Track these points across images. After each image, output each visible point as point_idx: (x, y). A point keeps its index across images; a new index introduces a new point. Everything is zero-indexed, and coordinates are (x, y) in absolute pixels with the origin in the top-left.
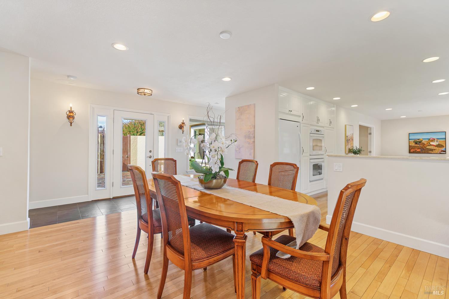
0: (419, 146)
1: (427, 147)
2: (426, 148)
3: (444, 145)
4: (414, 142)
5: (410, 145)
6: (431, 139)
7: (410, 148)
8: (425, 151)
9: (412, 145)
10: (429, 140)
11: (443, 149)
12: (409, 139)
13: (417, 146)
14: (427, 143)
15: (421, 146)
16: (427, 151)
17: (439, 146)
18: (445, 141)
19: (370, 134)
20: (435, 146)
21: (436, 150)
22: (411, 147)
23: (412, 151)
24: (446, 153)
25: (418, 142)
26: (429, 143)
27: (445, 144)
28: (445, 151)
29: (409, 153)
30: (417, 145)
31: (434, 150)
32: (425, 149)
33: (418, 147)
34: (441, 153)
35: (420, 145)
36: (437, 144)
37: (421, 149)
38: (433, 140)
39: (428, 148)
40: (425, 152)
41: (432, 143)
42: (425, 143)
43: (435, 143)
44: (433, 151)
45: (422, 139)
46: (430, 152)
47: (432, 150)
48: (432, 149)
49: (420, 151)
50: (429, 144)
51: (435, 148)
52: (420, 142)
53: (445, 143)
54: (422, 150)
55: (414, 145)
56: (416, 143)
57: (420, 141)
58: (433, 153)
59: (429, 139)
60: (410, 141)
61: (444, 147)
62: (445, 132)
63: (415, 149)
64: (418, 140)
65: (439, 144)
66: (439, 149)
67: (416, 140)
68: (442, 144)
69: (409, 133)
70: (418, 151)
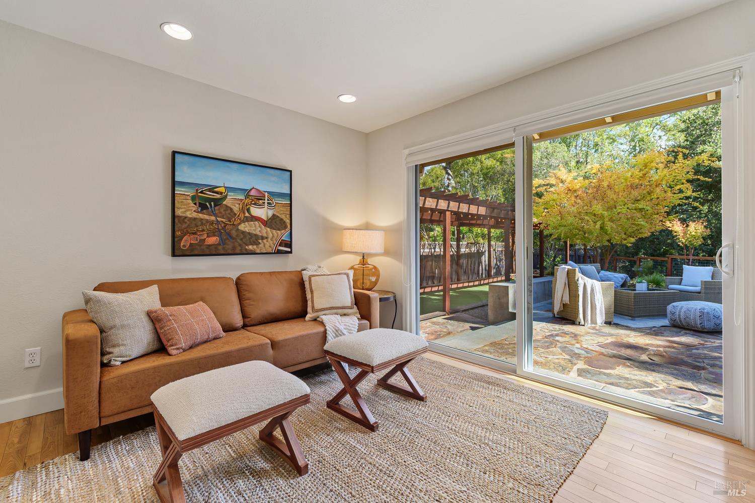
0: (213, 218)
1: (242, 227)
2: (238, 229)
3: (288, 221)
4: (193, 198)
6: (253, 193)
7: (179, 226)
8: (237, 244)
9: (188, 214)
10: (247, 196)
11: (284, 235)
12: (174, 183)
13: (207, 221)
14: (242, 210)
15: (219, 219)
16: (240, 245)
17: (274, 223)
18: (291, 204)
20: (265, 223)
21: (267, 238)
22: (184, 226)
23: (186, 242)
24: (291, 252)
25: (209, 200)
26: (248, 210)
27: (288, 216)
28: (289, 245)
29: (174, 255)
30: (206, 217)
31: (263, 238)
32: (234, 233)
33: (212, 223)
34: (279, 252)
35: (216, 215)
36: (270, 213)
37: (220, 235)
38: (258, 199)
39: (243, 232)
40: (234, 248)
41: (256, 211)
42: (236, 209)
43: (260, 212)
44: (258, 244)
45: (222, 189)
46: (251, 247)
47: (255, 239)
48: (256, 235)
49: (215, 246)
50: (247, 214)
51: (265, 230)
52: (217, 202)
53: (289, 213)
54: (223, 242)
55: (195, 215)
56: (203, 207)
57: (218, 196)
58: (258, 251)
59: (247, 193)
61: (286, 227)
62: (291, 171)
63: (194, 234)
64: (210, 190)
65: (274, 215)
66: (274, 236)
67: (201, 192)
68: (283, 217)
69: (174, 153)
70: (208, 246)
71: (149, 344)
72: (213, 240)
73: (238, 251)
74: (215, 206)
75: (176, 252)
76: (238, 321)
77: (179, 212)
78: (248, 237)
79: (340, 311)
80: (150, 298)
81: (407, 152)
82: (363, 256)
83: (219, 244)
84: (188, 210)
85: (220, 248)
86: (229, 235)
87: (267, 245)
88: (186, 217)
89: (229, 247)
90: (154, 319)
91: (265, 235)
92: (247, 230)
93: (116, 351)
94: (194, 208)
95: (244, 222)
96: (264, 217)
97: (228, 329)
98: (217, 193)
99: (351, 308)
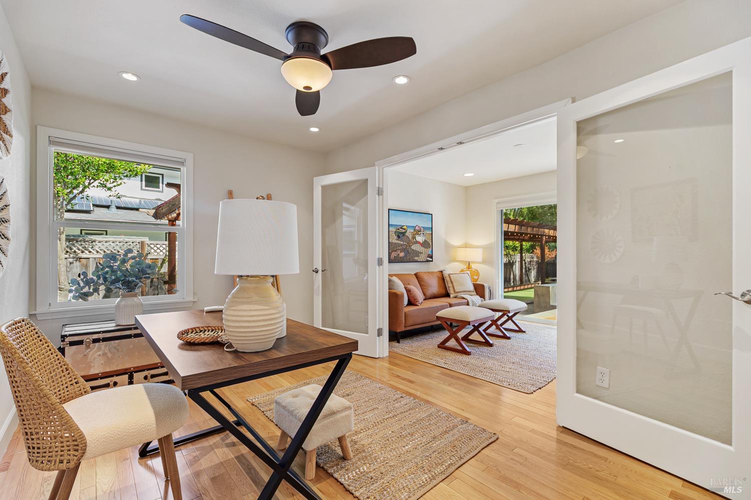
0: (402, 243)
1: (413, 247)
2: (411, 248)
3: (431, 243)
4: (395, 233)
6: (417, 228)
7: (392, 247)
8: (411, 257)
10: (415, 230)
11: (430, 251)
13: (400, 244)
14: (413, 238)
15: (404, 243)
17: (425, 244)
18: (432, 234)
20: (421, 245)
23: (394, 255)
24: (432, 261)
25: (401, 233)
26: (415, 238)
27: (431, 240)
28: (432, 257)
30: (399, 242)
31: (421, 253)
32: (410, 250)
33: (402, 245)
34: (428, 261)
35: (403, 241)
36: (424, 239)
37: (405, 252)
38: (417, 232)
42: (410, 237)
43: (420, 239)
44: (419, 256)
45: (405, 227)
46: (416, 258)
47: (418, 253)
48: (418, 251)
50: (415, 240)
51: (421, 249)
52: (404, 234)
53: (431, 238)
54: (406, 255)
55: (396, 241)
56: (399, 237)
57: (404, 231)
58: (419, 260)
59: (415, 228)
61: (430, 247)
62: (432, 215)
63: (396, 251)
64: (401, 228)
66: (426, 251)
67: (398, 229)
68: (428, 241)
69: (389, 209)
70: (401, 257)
72: (402, 254)
73: (411, 261)
74: (403, 236)
75: (390, 261)
77: (390, 241)
78: (415, 252)
79: (468, 293)
81: (497, 201)
82: (469, 263)
83: (404, 257)
84: (394, 240)
85: (405, 258)
86: (408, 251)
87: (423, 257)
88: (393, 243)
89: (408, 258)
91: (422, 251)
92: (414, 249)
94: (396, 237)
95: (413, 244)
96: (421, 242)
98: (403, 229)
99: (473, 292)
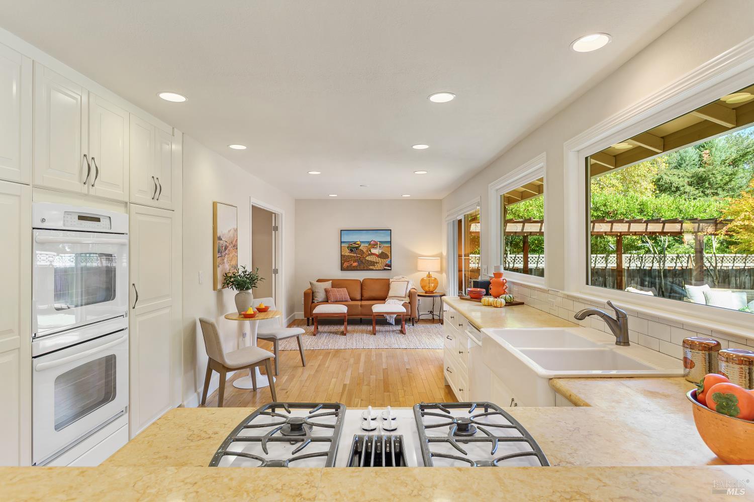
0: (355, 255)
1: (367, 258)
2: (365, 259)
3: (389, 255)
4: (348, 247)
5: (343, 254)
6: (372, 243)
7: (343, 259)
9: (346, 254)
10: (370, 244)
11: (388, 261)
12: (341, 242)
14: (367, 251)
15: (358, 255)
16: (367, 266)
17: (383, 256)
18: (391, 246)
19: (276, 229)
20: (378, 256)
21: (379, 263)
22: (345, 258)
23: (346, 265)
24: (391, 270)
25: (354, 248)
26: (370, 251)
28: (390, 266)
30: (353, 255)
31: (377, 263)
32: (364, 261)
33: (355, 257)
34: (385, 269)
36: (380, 251)
37: (358, 262)
38: (374, 245)
39: (368, 260)
40: (364, 267)
41: (373, 251)
42: (365, 250)
43: (376, 251)
45: (359, 243)
46: (371, 267)
47: (373, 263)
49: (356, 267)
50: (369, 253)
51: (378, 260)
52: (357, 248)
53: (390, 251)
54: (359, 265)
56: (351, 251)
57: (357, 246)
58: (375, 269)
59: (369, 243)
60: (343, 245)
61: (388, 257)
62: (390, 230)
63: (349, 262)
64: (355, 244)
65: (382, 252)
67: (351, 245)
68: (387, 253)
69: (341, 230)
70: (354, 266)
71: (324, 299)
72: (355, 264)
73: (366, 269)
74: (356, 250)
75: (342, 269)
76: (359, 297)
78: (370, 262)
79: (399, 298)
80: (328, 285)
82: (429, 273)
84: (347, 253)
85: (358, 267)
86: (362, 261)
87: (379, 266)
89: (362, 267)
90: (326, 291)
91: (378, 261)
93: (316, 299)
94: (348, 251)
95: (368, 256)
96: (377, 254)
97: (352, 299)
98: (357, 244)
99: (405, 297)
